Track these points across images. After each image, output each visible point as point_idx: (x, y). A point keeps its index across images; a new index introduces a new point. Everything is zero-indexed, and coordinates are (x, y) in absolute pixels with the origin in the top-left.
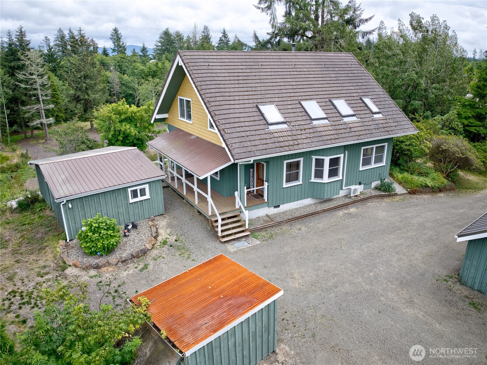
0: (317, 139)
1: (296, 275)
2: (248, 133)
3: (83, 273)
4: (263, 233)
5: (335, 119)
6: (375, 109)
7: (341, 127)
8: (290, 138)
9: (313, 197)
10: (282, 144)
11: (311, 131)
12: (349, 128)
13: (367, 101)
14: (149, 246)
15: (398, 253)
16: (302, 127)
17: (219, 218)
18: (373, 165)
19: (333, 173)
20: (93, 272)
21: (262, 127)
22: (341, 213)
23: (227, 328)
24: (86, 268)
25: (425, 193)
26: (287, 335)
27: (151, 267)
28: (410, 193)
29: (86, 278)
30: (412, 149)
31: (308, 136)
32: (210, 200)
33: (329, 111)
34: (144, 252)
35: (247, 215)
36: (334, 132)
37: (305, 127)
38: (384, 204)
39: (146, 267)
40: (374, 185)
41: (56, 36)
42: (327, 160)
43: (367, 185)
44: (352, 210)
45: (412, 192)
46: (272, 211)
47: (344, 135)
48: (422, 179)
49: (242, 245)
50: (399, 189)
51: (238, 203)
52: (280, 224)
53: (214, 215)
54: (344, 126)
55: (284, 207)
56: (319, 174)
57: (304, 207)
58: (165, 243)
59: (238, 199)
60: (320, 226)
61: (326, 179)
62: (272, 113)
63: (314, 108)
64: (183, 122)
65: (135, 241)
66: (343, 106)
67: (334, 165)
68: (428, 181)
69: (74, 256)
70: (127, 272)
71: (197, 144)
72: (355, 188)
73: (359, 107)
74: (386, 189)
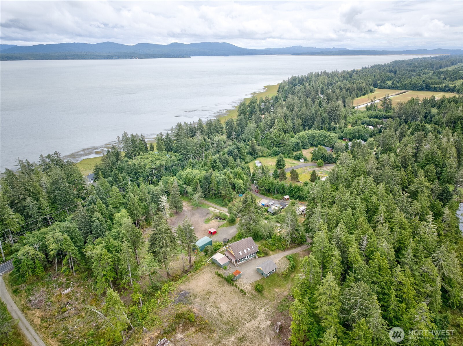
1: (243, 271)
2: (238, 256)
5: (248, 251)
6: (253, 248)
8: (242, 256)
9: (245, 260)
13: (252, 247)
15: (253, 268)
16: (244, 254)
17: (236, 265)
18: (253, 255)
20: (226, 271)
22: (249, 262)
23: (239, 275)
30: (260, 251)
32: (235, 263)
36: (247, 253)
38: (254, 260)
40: (253, 257)
44: (251, 261)
45: (259, 257)
46: (241, 263)
47: (249, 254)
49: (238, 267)
50: (257, 257)
51: (237, 263)
52: (241, 265)
57: (244, 262)
58: (231, 268)
60: (246, 264)
61: (247, 258)
62: (240, 253)
63: (245, 251)
64: (229, 250)
65: (228, 268)
66: (249, 249)
67: (248, 257)
68: (261, 256)
69: (224, 270)
70: (229, 271)
71: (232, 254)
72: (251, 258)
73: (251, 249)
74: (255, 257)
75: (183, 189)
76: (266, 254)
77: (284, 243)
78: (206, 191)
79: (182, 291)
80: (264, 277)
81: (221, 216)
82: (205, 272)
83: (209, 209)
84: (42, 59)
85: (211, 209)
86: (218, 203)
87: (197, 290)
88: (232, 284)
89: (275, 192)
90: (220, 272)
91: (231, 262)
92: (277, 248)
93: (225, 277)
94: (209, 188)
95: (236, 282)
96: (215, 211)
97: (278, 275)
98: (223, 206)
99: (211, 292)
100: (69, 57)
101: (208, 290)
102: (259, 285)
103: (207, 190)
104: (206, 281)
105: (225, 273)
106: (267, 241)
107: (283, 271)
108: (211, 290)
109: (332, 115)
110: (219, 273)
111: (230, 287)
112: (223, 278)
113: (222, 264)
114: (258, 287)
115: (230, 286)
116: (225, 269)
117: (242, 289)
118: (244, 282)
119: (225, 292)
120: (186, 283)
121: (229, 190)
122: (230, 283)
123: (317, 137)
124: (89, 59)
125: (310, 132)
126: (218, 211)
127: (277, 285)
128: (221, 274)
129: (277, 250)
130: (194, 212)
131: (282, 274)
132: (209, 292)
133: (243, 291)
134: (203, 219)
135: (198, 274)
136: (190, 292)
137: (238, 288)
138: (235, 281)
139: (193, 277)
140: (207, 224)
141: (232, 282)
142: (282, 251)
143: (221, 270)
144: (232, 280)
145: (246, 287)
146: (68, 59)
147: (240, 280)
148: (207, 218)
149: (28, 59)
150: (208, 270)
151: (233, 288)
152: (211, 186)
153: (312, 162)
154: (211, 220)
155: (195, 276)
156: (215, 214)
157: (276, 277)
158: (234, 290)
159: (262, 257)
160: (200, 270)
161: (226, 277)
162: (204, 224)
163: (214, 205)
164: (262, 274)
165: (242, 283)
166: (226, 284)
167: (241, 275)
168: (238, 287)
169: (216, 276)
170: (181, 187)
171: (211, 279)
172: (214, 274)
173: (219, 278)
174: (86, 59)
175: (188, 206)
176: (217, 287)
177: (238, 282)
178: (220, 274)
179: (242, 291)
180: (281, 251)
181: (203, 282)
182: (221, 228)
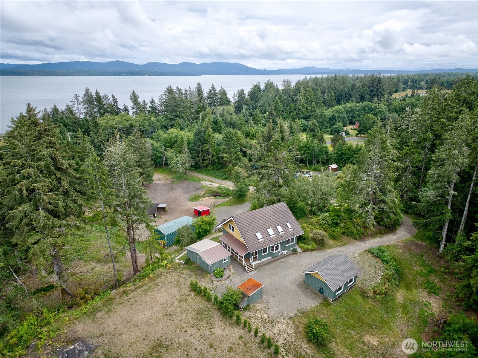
0: (271, 242)
1: (266, 281)
2: (253, 244)
3: (217, 283)
4: (258, 269)
5: (277, 234)
6: (290, 227)
7: (279, 236)
8: (264, 243)
9: (271, 256)
10: (262, 246)
11: (270, 240)
12: (281, 236)
13: (288, 224)
14: (230, 274)
15: (292, 275)
16: (267, 239)
17: (246, 265)
18: (290, 244)
19: (277, 249)
20: (220, 282)
21: (257, 241)
22: (279, 261)
23: (255, 292)
24: (218, 282)
25: (308, 251)
26: (265, 294)
27: (232, 280)
28: (303, 252)
29: (219, 284)
30: (305, 236)
31: (269, 241)
32: (244, 261)
33: (275, 231)
34: (229, 276)
35: (253, 264)
36: (277, 239)
37: (268, 238)
38: (293, 257)
39: (231, 280)
40: (291, 249)
41: (84, 94)
42: (275, 247)
43: (289, 250)
44: (283, 260)
45: (304, 251)
46: (259, 262)
47: (279, 240)
48: (308, 246)
49: (253, 273)
50: (299, 250)
51: (251, 261)
52: (262, 266)
53: (245, 265)
54: (280, 236)
55: (263, 260)
56: (273, 250)
57: (268, 259)
58: (233, 273)
59: (250, 260)
60: (273, 266)
61: (275, 251)
62: (259, 235)
63: (271, 231)
64: (230, 231)
65: (226, 273)
66: (280, 228)
67: (277, 247)
68: (310, 247)
69: (214, 279)
70: (227, 282)
71: (237, 241)
72: (284, 252)
73: (285, 228)
74: (295, 251)
75: (160, 155)
76: (321, 244)
77: (359, 220)
78: (198, 157)
79: (76, 340)
80: (326, 299)
81: (220, 191)
82: (161, 285)
83: (200, 183)
84: (48, 75)
85: (203, 183)
86: (216, 175)
87: (124, 337)
88: (235, 318)
89: (311, 161)
90: (203, 283)
91: (233, 258)
92: (344, 233)
93: (216, 298)
94: (202, 151)
95: (247, 313)
96: (211, 185)
97: (364, 294)
98: (226, 179)
99: (168, 343)
100: (76, 74)
101: (157, 336)
102: (316, 322)
103: (200, 155)
104: (159, 308)
105: (216, 288)
106: (318, 218)
107: (373, 284)
108: (169, 337)
109: (374, 89)
110: (199, 285)
111: (230, 328)
112: (209, 300)
113: (210, 262)
114: (317, 329)
115: (232, 325)
116: (219, 275)
117: (267, 336)
118: (272, 312)
119: (211, 346)
120: (99, 315)
121: (236, 152)
122: (231, 317)
123: (359, 110)
124: (96, 76)
125: (348, 105)
126: (215, 185)
127: (368, 324)
128: (205, 289)
129: (345, 238)
130: (174, 186)
131: (375, 292)
132: (161, 345)
133: (269, 341)
134: (187, 196)
135: (143, 288)
136: (98, 347)
137: (253, 333)
138: (245, 309)
139: (126, 298)
140: (194, 202)
141: (236, 312)
142: (356, 239)
143: (206, 280)
144: (237, 307)
145: (277, 327)
146: (74, 75)
147: (259, 306)
148: (195, 193)
149: (34, 75)
150: (173, 280)
151: (238, 331)
152: (207, 147)
153: (357, 136)
154: (203, 197)
155: (130, 296)
156: (210, 189)
157: (359, 299)
158: (241, 338)
159: (312, 250)
160: (151, 280)
161: (220, 298)
162: (189, 202)
163: (211, 178)
164: (321, 291)
165: (265, 316)
166: (217, 318)
167: (260, 294)
168: (254, 329)
169: (192, 294)
170: (157, 151)
171: (176, 303)
172: (186, 290)
173: (198, 299)
174: (93, 76)
175: (166, 179)
176: (189, 330)
177: (252, 314)
178: (203, 288)
179: (266, 344)
180: (353, 240)
181: (148, 313)
182: (219, 207)
